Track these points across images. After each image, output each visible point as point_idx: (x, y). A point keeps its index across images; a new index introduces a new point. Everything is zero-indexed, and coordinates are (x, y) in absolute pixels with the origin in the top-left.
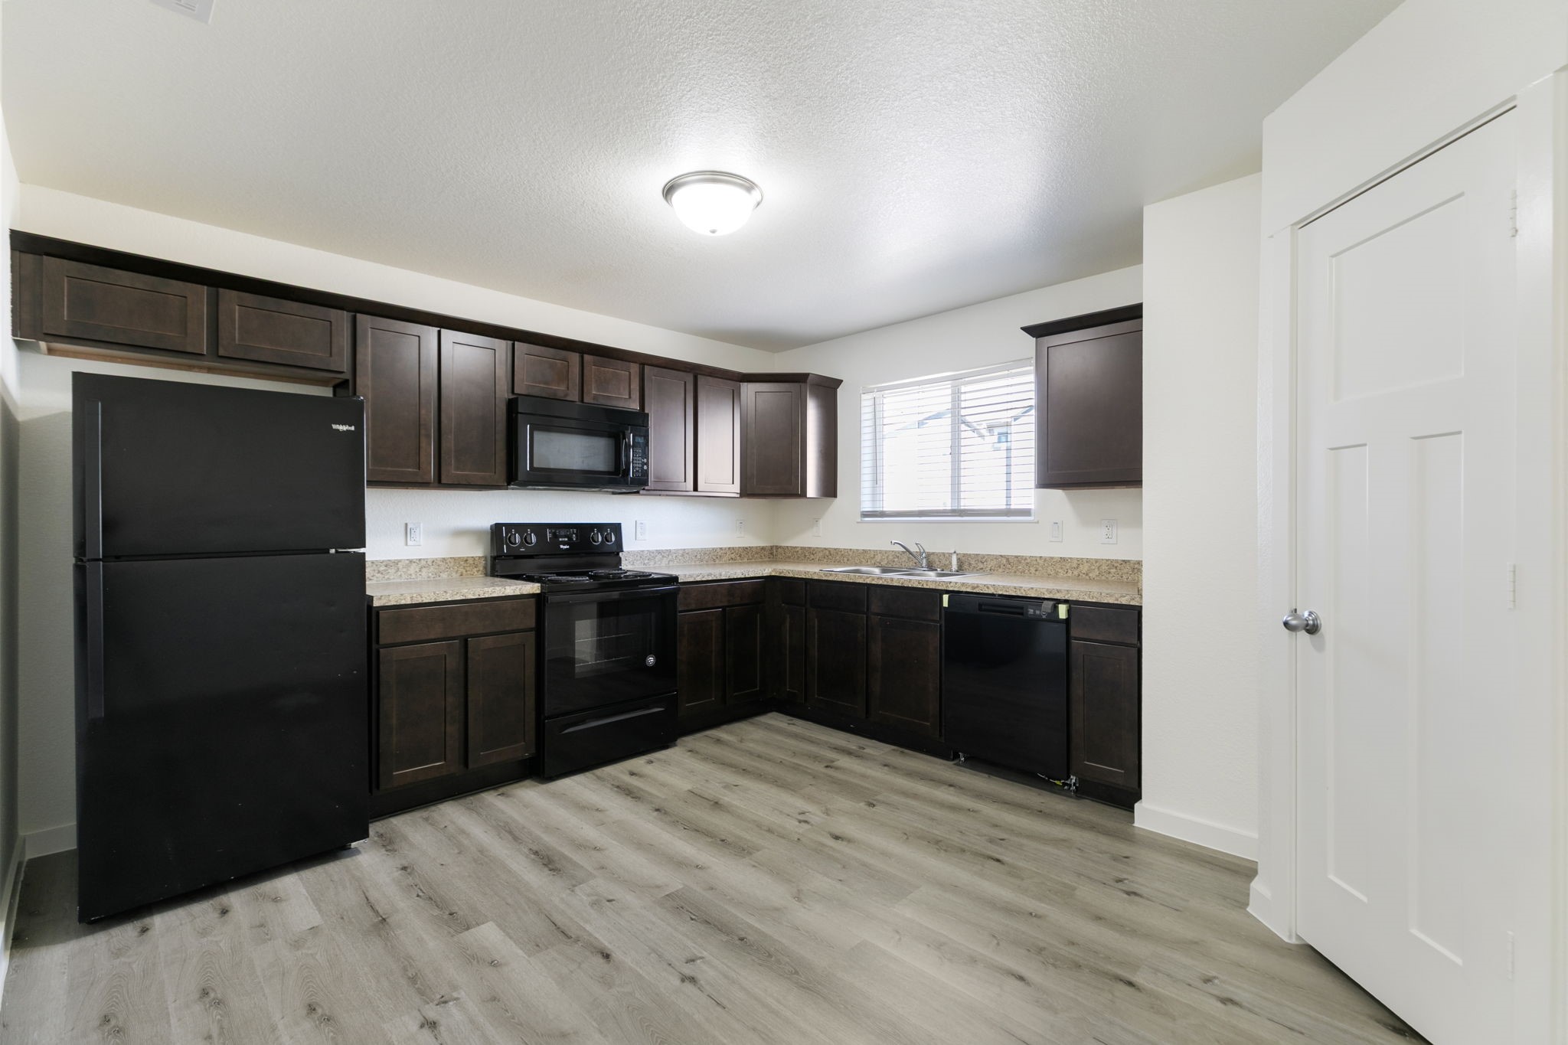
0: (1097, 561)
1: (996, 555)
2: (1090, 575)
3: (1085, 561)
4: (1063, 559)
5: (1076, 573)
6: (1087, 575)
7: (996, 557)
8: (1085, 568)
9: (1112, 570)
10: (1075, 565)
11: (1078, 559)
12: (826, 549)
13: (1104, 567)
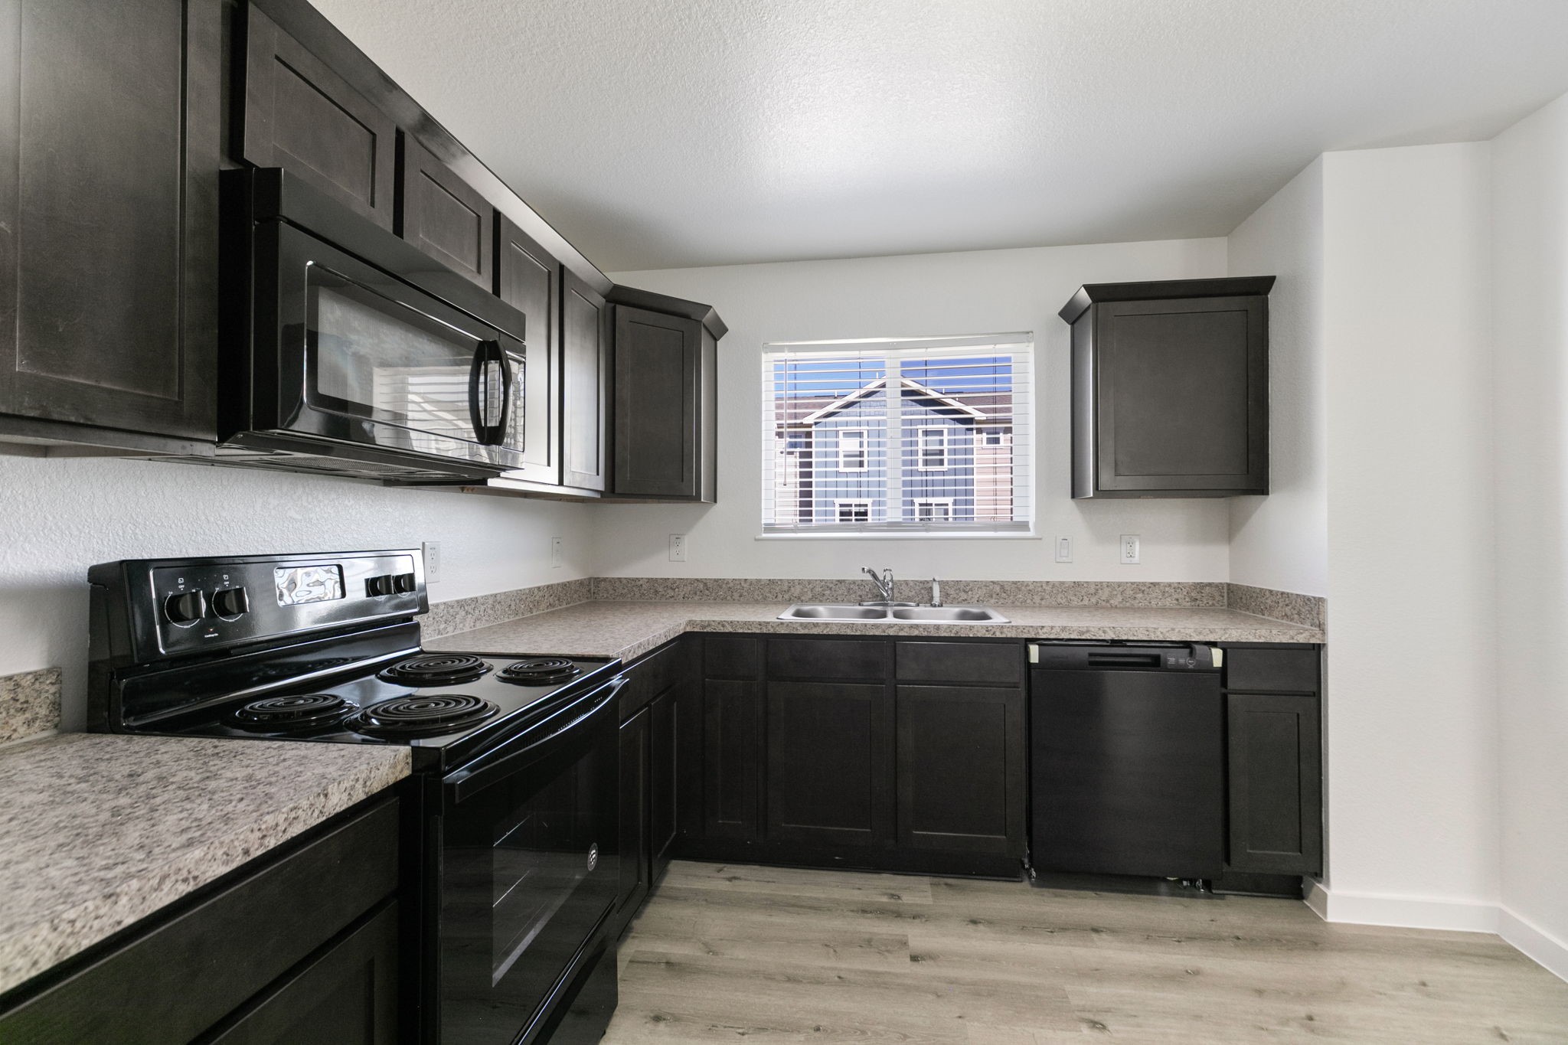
0: (1119, 585)
1: (986, 582)
2: (1112, 602)
3: (1105, 585)
4: (1077, 584)
5: (1094, 600)
6: (1108, 601)
7: (986, 584)
8: (1105, 594)
9: (1137, 596)
10: (1092, 591)
11: (1096, 584)
12: (697, 580)
13: (1129, 592)
